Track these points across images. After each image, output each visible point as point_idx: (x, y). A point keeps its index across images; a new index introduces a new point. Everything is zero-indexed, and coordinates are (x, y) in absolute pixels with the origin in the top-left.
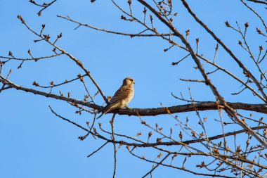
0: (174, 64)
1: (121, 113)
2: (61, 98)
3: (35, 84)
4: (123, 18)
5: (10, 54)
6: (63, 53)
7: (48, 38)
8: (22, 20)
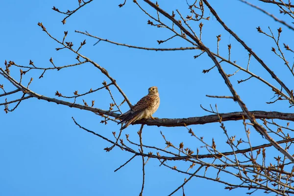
0: (205, 71)
1: (149, 124)
2: (85, 108)
3: (57, 94)
4: (150, 23)
5: (31, 63)
6: (87, 61)
7: (71, 45)
8: (43, 27)
